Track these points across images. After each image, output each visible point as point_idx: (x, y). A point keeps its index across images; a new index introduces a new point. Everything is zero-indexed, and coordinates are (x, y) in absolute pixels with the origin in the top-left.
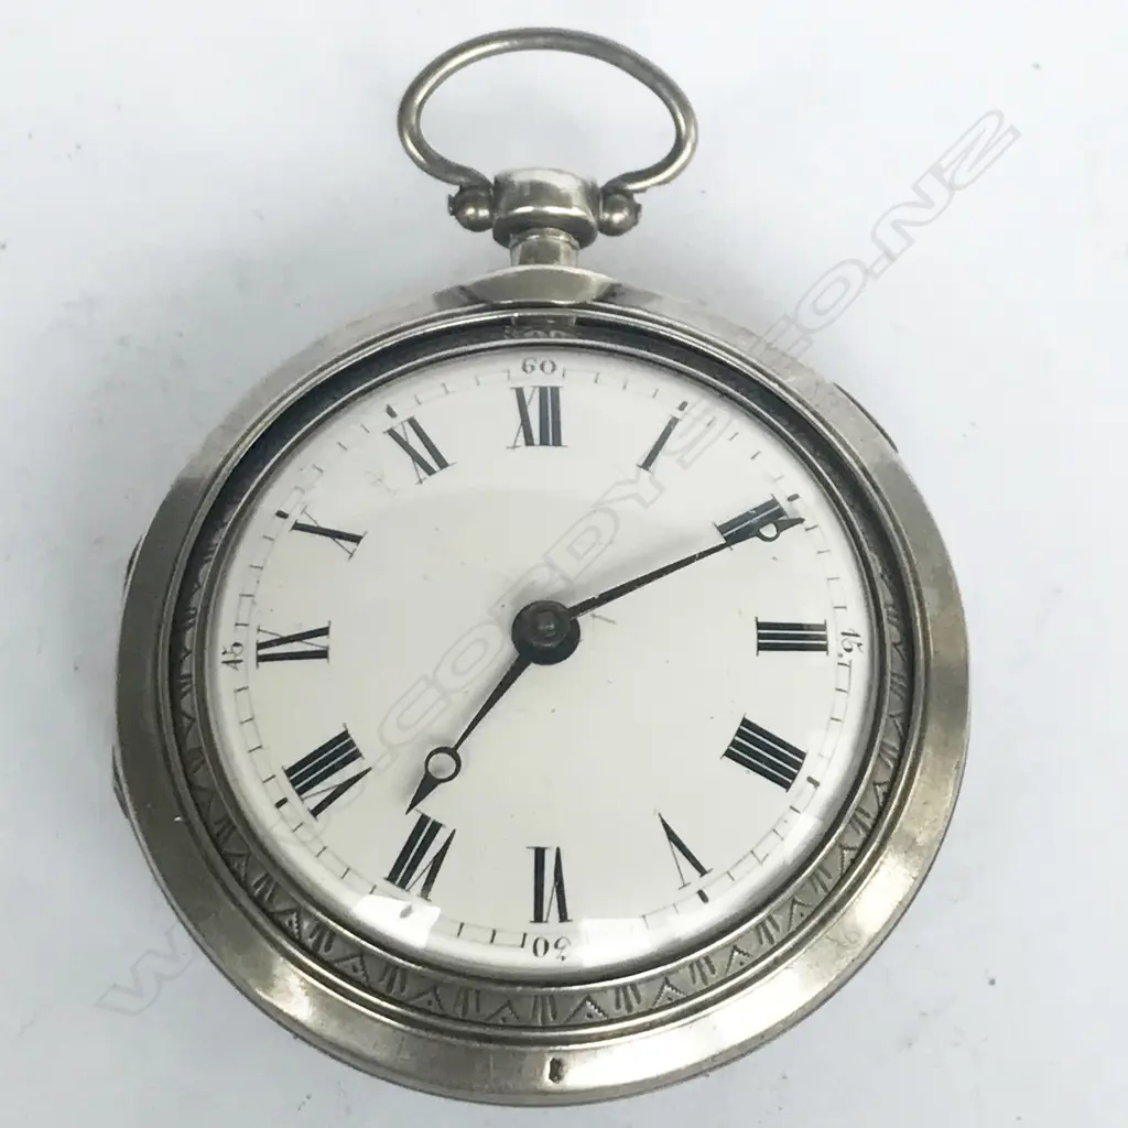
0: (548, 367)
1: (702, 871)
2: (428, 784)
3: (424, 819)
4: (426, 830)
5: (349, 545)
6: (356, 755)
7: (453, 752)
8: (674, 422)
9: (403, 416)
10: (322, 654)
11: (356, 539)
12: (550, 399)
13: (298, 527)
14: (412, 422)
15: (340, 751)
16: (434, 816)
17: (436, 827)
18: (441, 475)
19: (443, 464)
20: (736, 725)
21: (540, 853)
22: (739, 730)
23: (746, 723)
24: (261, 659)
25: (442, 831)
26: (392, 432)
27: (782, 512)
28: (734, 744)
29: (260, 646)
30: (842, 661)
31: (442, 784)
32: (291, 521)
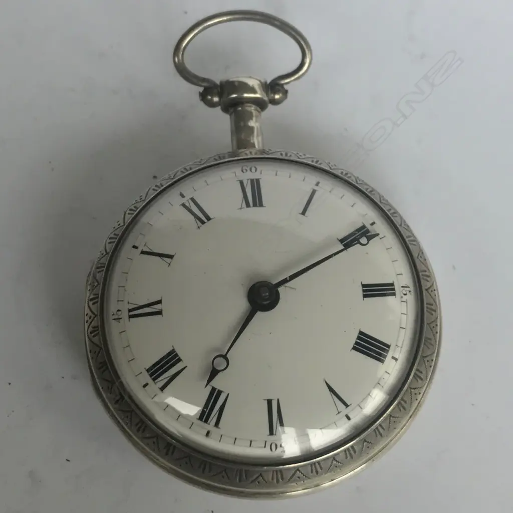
0: (253, 170)
1: (347, 406)
2: (214, 373)
3: (214, 389)
4: (215, 394)
5: (168, 260)
6: (180, 360)
7: (225, 357)
8: (314, 192)
9: (188, 197)
10: (160, 313)
11: (171, 257)
12: (256, 185)
13: (143, 252)
14: (193, 200)
15: (171, 359)
16: (218, 387)
17: (220, 392)
18: (208, 224)
19: (209, 219)
20: (356, 335)
21: (269, 402)
22: (358, 336)
23: (361, 333)
24: (131, 317)
25: (222, 394)
26: (184, 205)
27: (368, 231)
28: (356, 343)
29: (130, 311)
30: (403, 300)
31: (221, 372)
32: (140, 250)
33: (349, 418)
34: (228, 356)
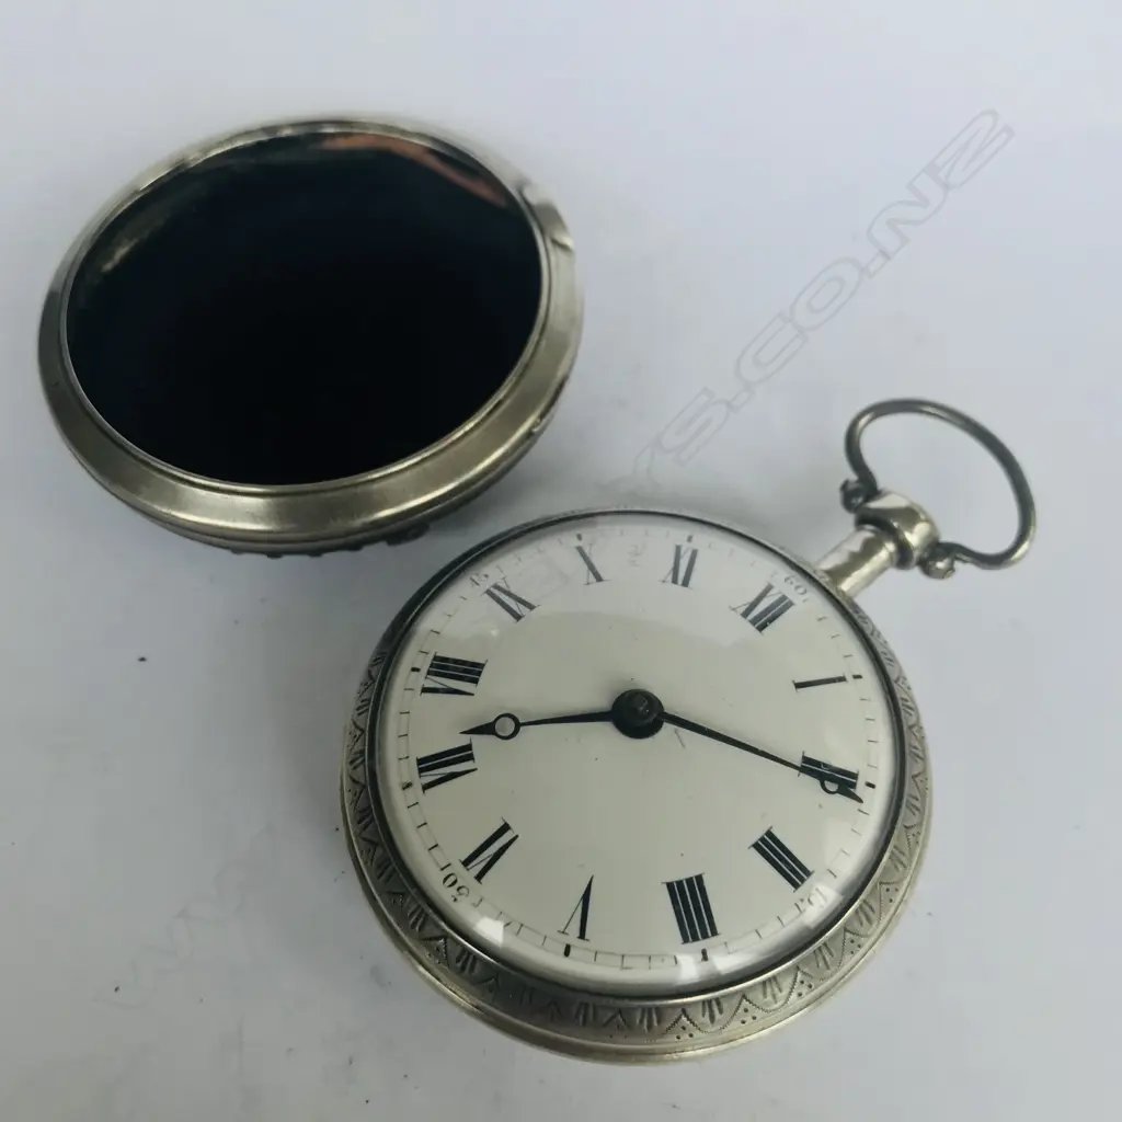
0: (801, 590)
1: (582, 935)
2: (487, 729)
3: (469, 747)
4: (464, 753)
5: (592, 578)
6: (475, 681)
7: (518, 725)
8: (842, 679)
9: (694, 545)
10: (518, 617)
11: (599, 579)
12: (783, 605)
13: (580, 550)
14: (694, 554)
15: (470, 671)
16: (475, 751)
17: (470, 758)
18: (678, 588)
19: (685, 583)
20: (692, 874)
21: (505, 828)
22: (691, 878)
23: (699, 878)
24: (489, 592)
25: (471, 762)
26: (678, 549)
27: (854, 785)
28: (680, 883)
29: (496, 587)
30: (799, 904)
31: (494, 737)
32: (580, 544)
33: (567, 952)
34: (522, 728)
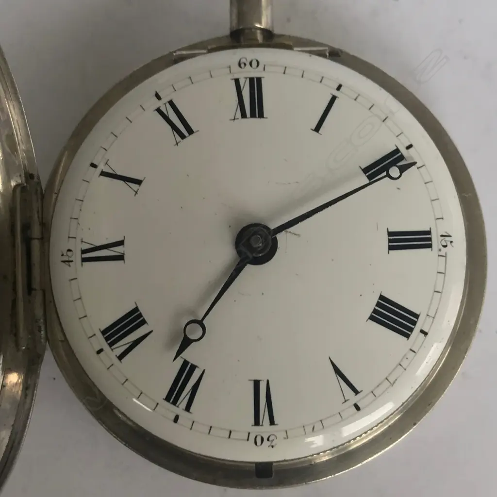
0: (255, 63)
1: (356, 392)
2: (186, 342)
3: (186, 363)
4: (187, 369)
5: (135, 186)
6: (144, 322)
7: (201, 323)
8: (334, 99)
9: (165, 99)
10: (121, 257)
11: (139, 182)
12: (256, 86)
13: (103, 174)
14: (171, 103)
15: (133, 320)
16: (192, 361)
17: (193, 367)
18: (190, 139)
19: (190, 131)
20: (376, 299)
21: (257, 384)
22: (378, 302)
23: (382, 297)
24: (84, 260)
25: (197, 370)
26: (159, 110)
27: (402, 158)
28: (375, 311)
29: (84, 252)
30: (441, 253)
31: (194, 343)
32: (99, 170)
33: (358, 408)
34: (204, 322)
